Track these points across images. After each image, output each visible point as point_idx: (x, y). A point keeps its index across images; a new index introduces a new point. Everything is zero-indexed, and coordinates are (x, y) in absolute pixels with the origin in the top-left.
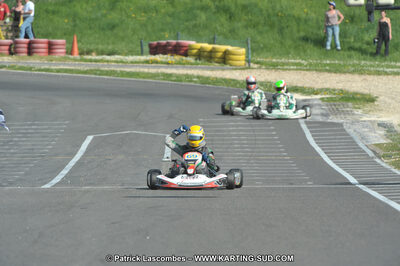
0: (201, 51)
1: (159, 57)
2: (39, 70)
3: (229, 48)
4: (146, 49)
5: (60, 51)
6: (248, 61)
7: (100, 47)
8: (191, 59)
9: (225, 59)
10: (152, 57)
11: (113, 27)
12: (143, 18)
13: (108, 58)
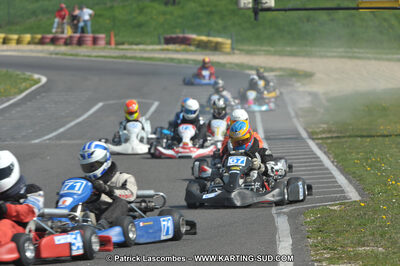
0: (200, 42)
1: (171, 47)
2: (84, 56)
3: (219, 40)
4: (162, 41)
5: (102, 43)
6: (233, 49)
7: (131, 40)
8: (192, 48)
9: (216, 48)
10: (166, 47)
11: (140, 25)
12: (161, 19)
13: (134, 47)
